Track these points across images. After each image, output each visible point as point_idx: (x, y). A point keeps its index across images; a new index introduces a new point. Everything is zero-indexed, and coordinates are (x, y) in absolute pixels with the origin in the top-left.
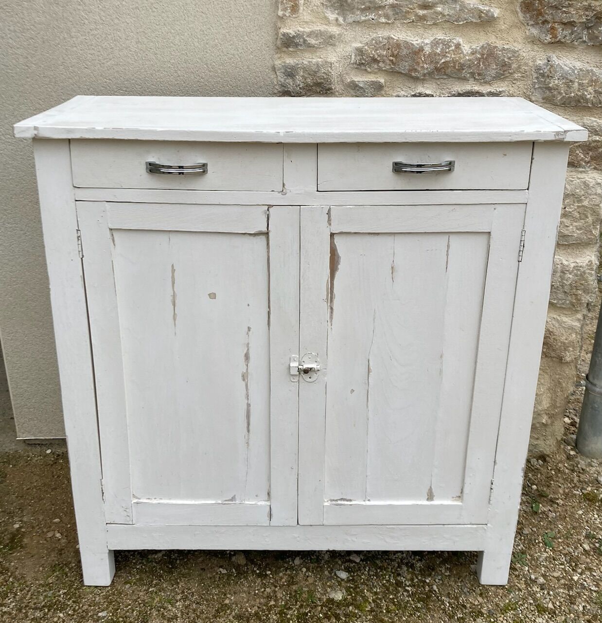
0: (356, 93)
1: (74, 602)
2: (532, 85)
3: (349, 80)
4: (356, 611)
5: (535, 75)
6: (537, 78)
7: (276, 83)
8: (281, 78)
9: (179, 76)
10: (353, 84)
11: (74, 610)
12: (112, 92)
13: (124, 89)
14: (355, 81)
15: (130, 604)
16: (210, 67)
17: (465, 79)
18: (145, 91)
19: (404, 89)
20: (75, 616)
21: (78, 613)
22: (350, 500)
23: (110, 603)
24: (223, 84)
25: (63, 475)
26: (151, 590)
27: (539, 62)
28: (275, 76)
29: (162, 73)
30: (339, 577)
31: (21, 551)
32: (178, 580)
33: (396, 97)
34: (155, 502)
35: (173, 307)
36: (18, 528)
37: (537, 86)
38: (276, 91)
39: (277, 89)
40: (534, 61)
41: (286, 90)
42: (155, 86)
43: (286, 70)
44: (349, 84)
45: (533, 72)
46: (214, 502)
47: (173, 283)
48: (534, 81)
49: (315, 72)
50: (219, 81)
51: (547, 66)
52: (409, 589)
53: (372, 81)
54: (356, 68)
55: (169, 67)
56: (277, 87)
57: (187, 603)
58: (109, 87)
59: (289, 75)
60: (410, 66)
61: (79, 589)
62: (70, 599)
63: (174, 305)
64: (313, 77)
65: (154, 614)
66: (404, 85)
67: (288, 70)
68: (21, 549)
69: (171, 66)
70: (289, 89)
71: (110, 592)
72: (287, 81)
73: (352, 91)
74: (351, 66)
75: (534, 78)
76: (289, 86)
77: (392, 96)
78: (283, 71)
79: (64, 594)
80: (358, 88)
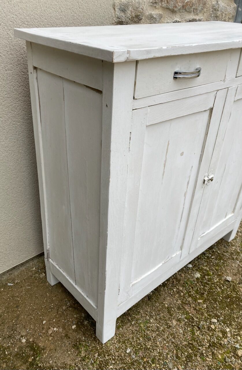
0: (150, 22)
1: (108, 356)
2: (210, 15)
3: (147, 14)
4: (209, 277)
5: (211, 10)
6: (212, 11)
7: (114, 16)
8: (118, 13)
9: (62, 12)
10: (150, 16)
11: (114, 360)
12: (18, 26)
13: (26, 23)
14: (152, 14)
15: (133, 337)
16: (80, 4)
17: (190, 12)
18: (40, 24)
19: (169, 19)
20: (118, 362)
21: (117, 360)
22: (205, 233)
23: (124, 342)
24: (87, 18)
25: (11, 296)
26: (133, 323)
27: (213, 3)
28: (114, 11)
29: (51, 9)
30: (190, 268)
31: (46, 352)
32: (138, 310)
33: (166, 23)
34: (139, 280)
35: (164, 168)
36: (26, 341)
37: (212, 16)
38: (114, 22)
39: (114, 20)
40: (211, 2)
41: (120, 20)
42: (47, 20)
43: (121, 7)
44: (148, 16)
45: (210, 8)
46: (161, 264)
47: (167, 152)
48: (211, 13)
49: (137, 8)
50: (85, 16)
51: (217, 5)
52: (213, 257)
53: (159, 14)
54: (151, 6)
55: (56, 4)
56: (115, 19)
57: (154, 317)
58: (16, 21)
59: (122, 11)
60: (174, 4)
61: (102, 347)
62: (105, 356)
63: (164, 167)
64: (135, 11)
65: (149, 333)
66: (169, 16)
67: (122, 7)
68: (44, 351)
69: (57, 4)
70: (123, 20)
71: (118, 338)
72: (121, 14)
73: (148, 20)
74: (149, 4)
75: (211, 11)
76: (122, 18)
77: (164, 23)
78: (119, 7)
79: (99, 355)
80: (152, 18)
